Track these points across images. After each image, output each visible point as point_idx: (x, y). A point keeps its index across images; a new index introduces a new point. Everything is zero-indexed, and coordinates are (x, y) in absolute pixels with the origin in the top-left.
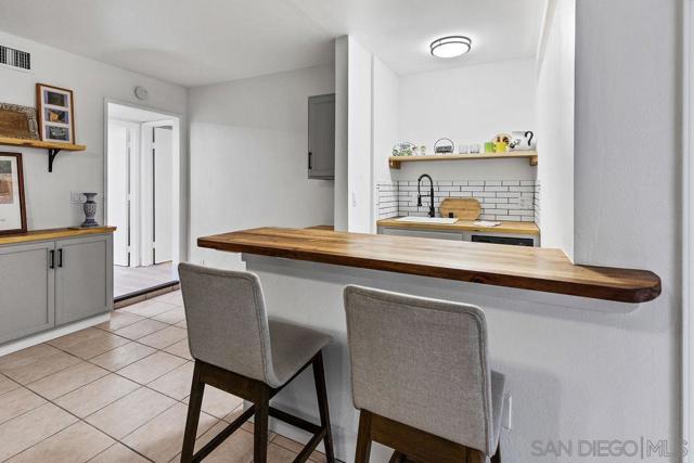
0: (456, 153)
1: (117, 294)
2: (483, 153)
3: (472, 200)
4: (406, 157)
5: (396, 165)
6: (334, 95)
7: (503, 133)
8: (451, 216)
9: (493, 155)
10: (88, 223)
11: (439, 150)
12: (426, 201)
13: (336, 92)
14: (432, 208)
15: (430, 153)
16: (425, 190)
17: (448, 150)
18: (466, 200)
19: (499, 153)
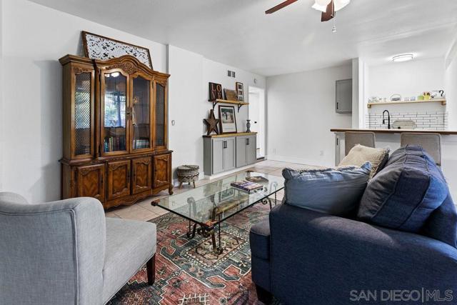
0: (403, 100)
1: (258, 157)
2: (417, 100)
3: (410, 121)
4: (375, 103)
5: (370, 106)
6: (351, 79)
7: (427, 91)
8: (399, 128)
9: (422, 101)
10: (248, 131)
11: (394, 100)
12: (386, 121)
13: (353, 78)
14: (389, 125)
15: (389, 101)
16: (386, 117)
17: (398, 99)
18: (407, 121)
19: (425, 100)
